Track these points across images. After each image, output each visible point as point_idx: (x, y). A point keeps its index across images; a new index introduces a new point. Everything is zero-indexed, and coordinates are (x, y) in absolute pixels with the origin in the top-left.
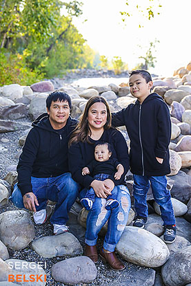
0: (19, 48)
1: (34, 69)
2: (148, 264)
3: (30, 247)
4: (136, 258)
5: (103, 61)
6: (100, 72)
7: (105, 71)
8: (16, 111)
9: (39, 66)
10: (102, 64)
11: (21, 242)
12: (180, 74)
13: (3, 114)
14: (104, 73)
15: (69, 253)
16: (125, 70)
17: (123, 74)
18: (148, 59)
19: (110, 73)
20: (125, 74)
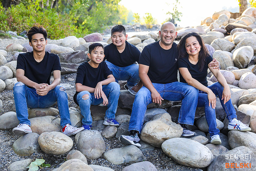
0: (65, 8)
1: (79, 26)
2: (198, 165)
3: (103, 157)
4: (187, 160)
5: (136, 18)
6: (133, 27)
7: (138, 26)
8: (77, 56)
9: (83, 23)
10: (135, 20)
11: (96, 153)
12: (207, 23)
13: (67, 59)
14: (137, 28)
15: (134, 160)
16: (155, 25)
17: (154, 28)
18: (174, 14)
19: (143, 27)
20: (156, 28)
